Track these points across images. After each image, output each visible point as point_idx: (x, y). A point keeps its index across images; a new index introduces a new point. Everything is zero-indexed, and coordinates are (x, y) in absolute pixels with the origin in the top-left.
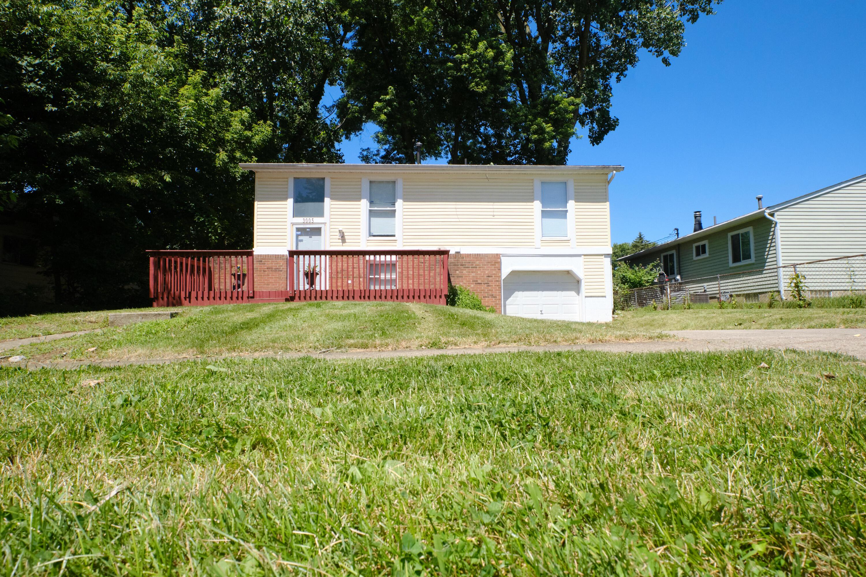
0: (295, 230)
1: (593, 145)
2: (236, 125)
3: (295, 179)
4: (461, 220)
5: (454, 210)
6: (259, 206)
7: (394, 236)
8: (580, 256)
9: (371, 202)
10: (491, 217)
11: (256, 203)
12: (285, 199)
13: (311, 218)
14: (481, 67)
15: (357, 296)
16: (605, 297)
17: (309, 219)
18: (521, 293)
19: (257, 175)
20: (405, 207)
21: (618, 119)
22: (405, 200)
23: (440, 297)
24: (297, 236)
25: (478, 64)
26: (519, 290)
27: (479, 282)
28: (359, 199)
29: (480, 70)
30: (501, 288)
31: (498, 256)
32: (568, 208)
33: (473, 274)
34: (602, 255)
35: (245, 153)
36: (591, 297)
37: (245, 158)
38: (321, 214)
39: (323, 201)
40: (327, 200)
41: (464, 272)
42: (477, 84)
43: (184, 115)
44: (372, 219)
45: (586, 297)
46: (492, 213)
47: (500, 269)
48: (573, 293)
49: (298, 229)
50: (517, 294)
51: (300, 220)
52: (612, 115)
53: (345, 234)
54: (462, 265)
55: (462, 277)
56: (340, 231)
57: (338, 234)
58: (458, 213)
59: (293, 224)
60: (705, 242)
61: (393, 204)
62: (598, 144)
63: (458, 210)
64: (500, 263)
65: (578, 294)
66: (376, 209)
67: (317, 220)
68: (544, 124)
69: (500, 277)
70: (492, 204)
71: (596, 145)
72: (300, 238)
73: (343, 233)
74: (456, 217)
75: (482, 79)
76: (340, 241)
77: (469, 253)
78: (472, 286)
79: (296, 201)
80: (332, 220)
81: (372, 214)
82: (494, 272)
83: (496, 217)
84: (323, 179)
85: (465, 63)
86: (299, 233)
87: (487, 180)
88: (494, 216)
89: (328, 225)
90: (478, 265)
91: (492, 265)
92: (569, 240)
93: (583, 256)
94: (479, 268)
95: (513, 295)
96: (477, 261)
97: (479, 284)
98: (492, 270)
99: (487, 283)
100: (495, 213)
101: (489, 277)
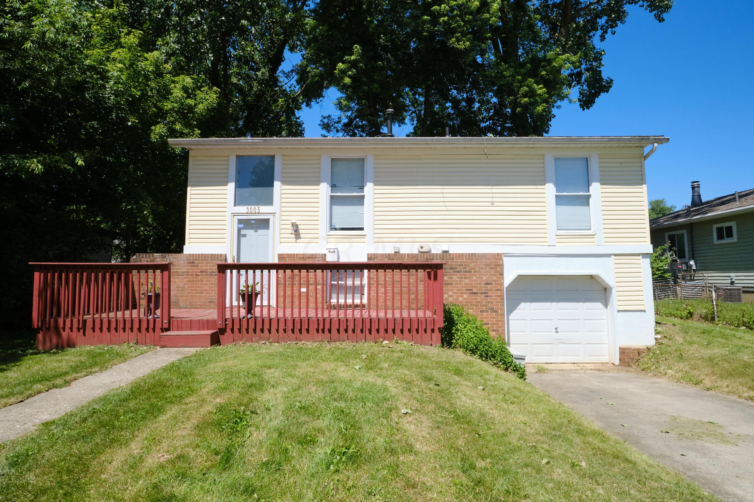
0: (236, 222)
1: (584, 109)
2: (177, 93)
3: (238, 156)
4: (450, 209)
5: (441, 195)
6: (193, 192)
7: (362, 229)
8: (608, 255)
9: (333, 186)
10: (489, 204)
11: (189, 189)
12: (225, 183)
13: (257, 207)
14: (463, 20)
15: (313, 327)
16: (644, 311)
17: (254, 208)
18: (528, 304)
19: (191, 154)
20: (376, 191)
21: (612, 80)
22: (377, 183)
23: (433, 331)
24: (239, 230)
25: (459, 16)
26: (526, 301)
27: (475, 291)
28: (317, 183)
29: (462, 23)
30: (503, 299)
31: (499, 257)
32: (591, 193)
33: (467, 281)
34: (639, 255)
35: (187, 125)
36: (625, 311)
37: (186, 131)
38: (269, 201)
39: (272, 185)
40: (277, 184)
41: (455, 277)
42: (458, 40)
43: (112, 83)
44: (334, 207)
45: (619, 311)
46: (490, 200)
47: (502, 274)
48: (599, 305)
49: (240, 221)
50: (523, 305)
51: (243, 209)
52: (605, 76)
53: (300, 227)
54: (451, 268)
55: (451, 284)
56: (293, 225)
57: (290, 227)
58: (446, 199)
59: (234, 215)
60: (733, 224)
61: (362, 188)
62: (588, 108)
63: (445, 195)
64: (502, 266)
65: (606, 306)
66: (339, 194)
67: (264, 209)
68: (534, 85)
69: (502, 284)
70: (490, 187)
71: (586, 110)
72: (243, 232)
73: (297, 225)
74: (443, 204)
75: (464, 34)
76: (293, 236)
77: (461, 252)
78: (465, 296)
79: (239, 185)
80: (283, 209)
81: (334, 200)
82: (494, 278)
83: (496, 204)
84: (273, 157)
85: (444, 16)
86: (242, 226)
87: (485, 156)
88: (493, 203)
89: (277, 215)
90: (473, 269)
91: (491, 268)
92: (594, 235)
93: (613, 257)
94: (474, 272)
95: (519, 307)
96: (471, 262)
97: (475, 293)
98: (492, 275)
99: (485, 293)
100: (494, 200)
101: (487, 284)
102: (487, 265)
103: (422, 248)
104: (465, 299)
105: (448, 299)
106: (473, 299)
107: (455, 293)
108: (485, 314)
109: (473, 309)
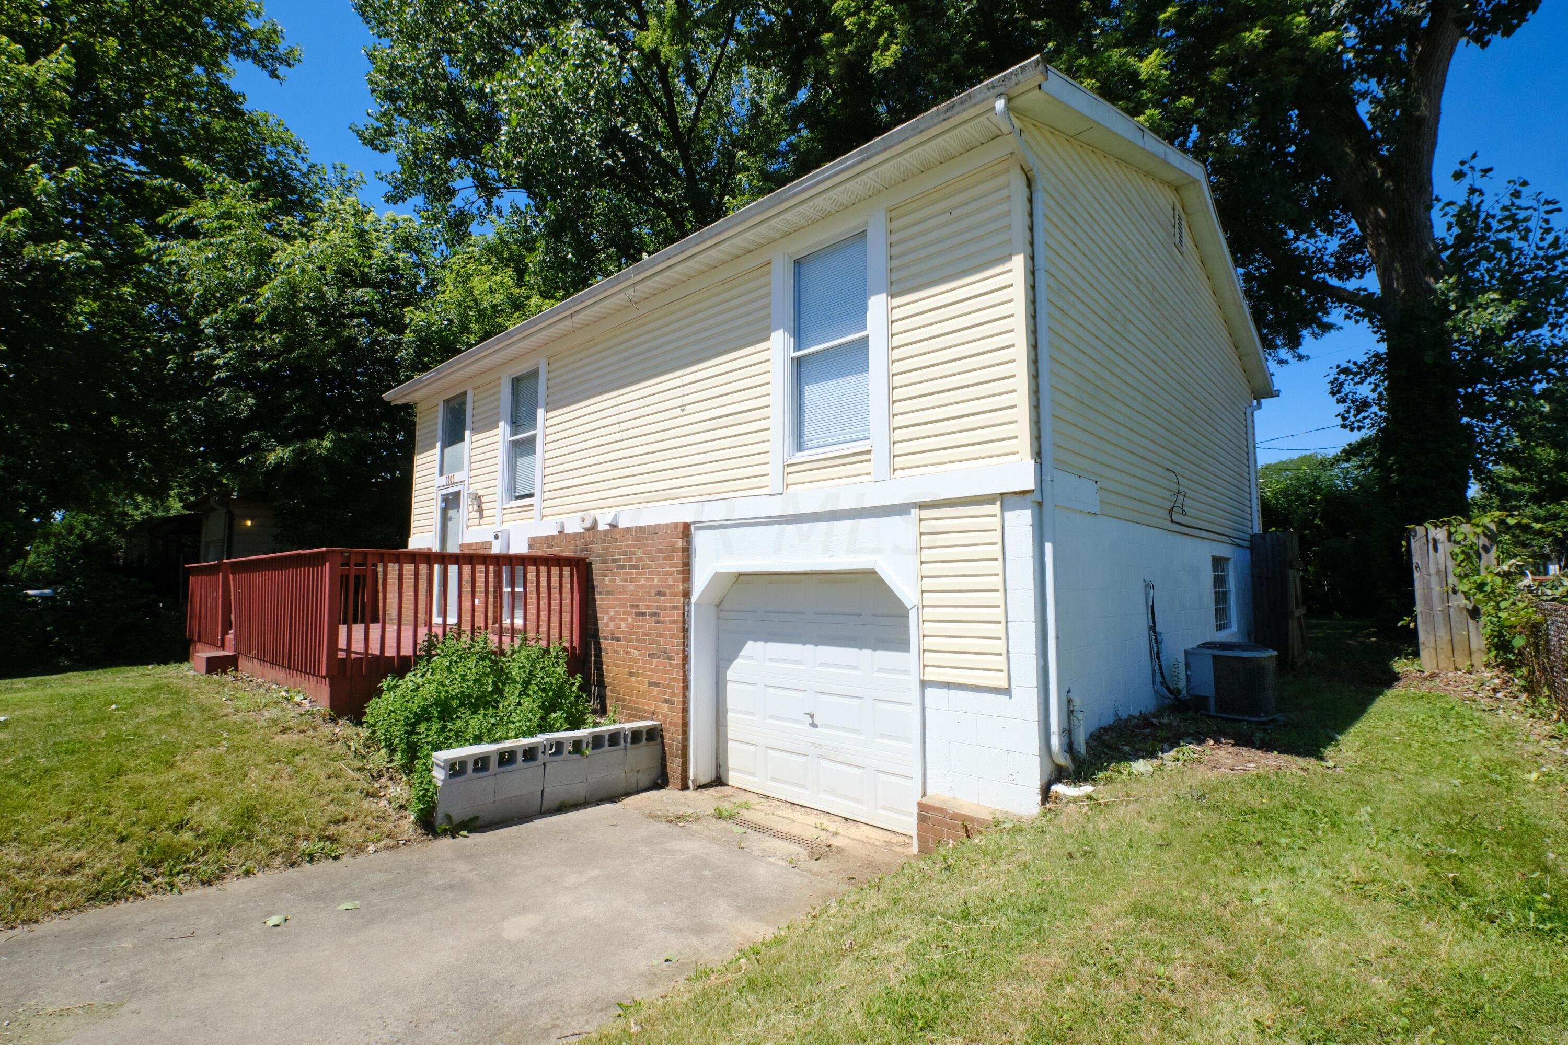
0: (440, 500)
3: (445, 402)
4: (626, 435)
5: (616, 410)
6: (418, 463)
7: (533, 494)
8: (902, 509)
9: (512, 424)
10: (678, 412)
12: (436, 443)
13: (453, 475)
17: (451, 477)
18: (760, 644)
20: (547, 423)
22: (547, 407)
24: (444, 511)
26: (756, 636)
27: (642, 610)
31: (686, 530)
32: (869, 330)
33: (633, 587)
34: (991, 499)
36: (947, 685)
38: (462, 464)
39: (463, 438)
40: (467, 435)
41: (618, 580)
44: (513, 461)
45: (927, 683)
46: (678, 402)
47: (688, 569)
48: (893, 658)
49: (443, 498)
50: (751, 647)
51: (445, 478)
53: (482, 500)
54: (614, 561)
55: (612, 594)
58: (621, 417)
59: (439, 489)
61: (534, 422)
63: (621, 408)
64: (687, 551)
66: (516, 437)
67: (457, 476)
69: (687, 594)
70: (681, 373)
73: (480, 498)
74: (617, 428)
76: (478, 514)
78: (630, 620)
79: (444, 445)
80: (470, 474)
81: (513, 449)
82: (670, 582)
83: (689, 409)
84: (465, 394)
86: (444, 505)
88: (683, 408)
89: (466, 484)
90: (640, 560)
91: (665, 558)
92: (868, 452)
93: (915, 512)
94: (644, 567)
95: (743, 652)
96: (639, 546)
97: (643, 614)
98: (667, 573)
99: (656, 614)
100: (687, 399)
101: (659, 594)
102: (660, 551)
103: (583, 520)
104: (628, 626)
105: (607, 625)
106: (639, 627)
107: (617, 612)
108: (655, 660)
109: (637, 648)
